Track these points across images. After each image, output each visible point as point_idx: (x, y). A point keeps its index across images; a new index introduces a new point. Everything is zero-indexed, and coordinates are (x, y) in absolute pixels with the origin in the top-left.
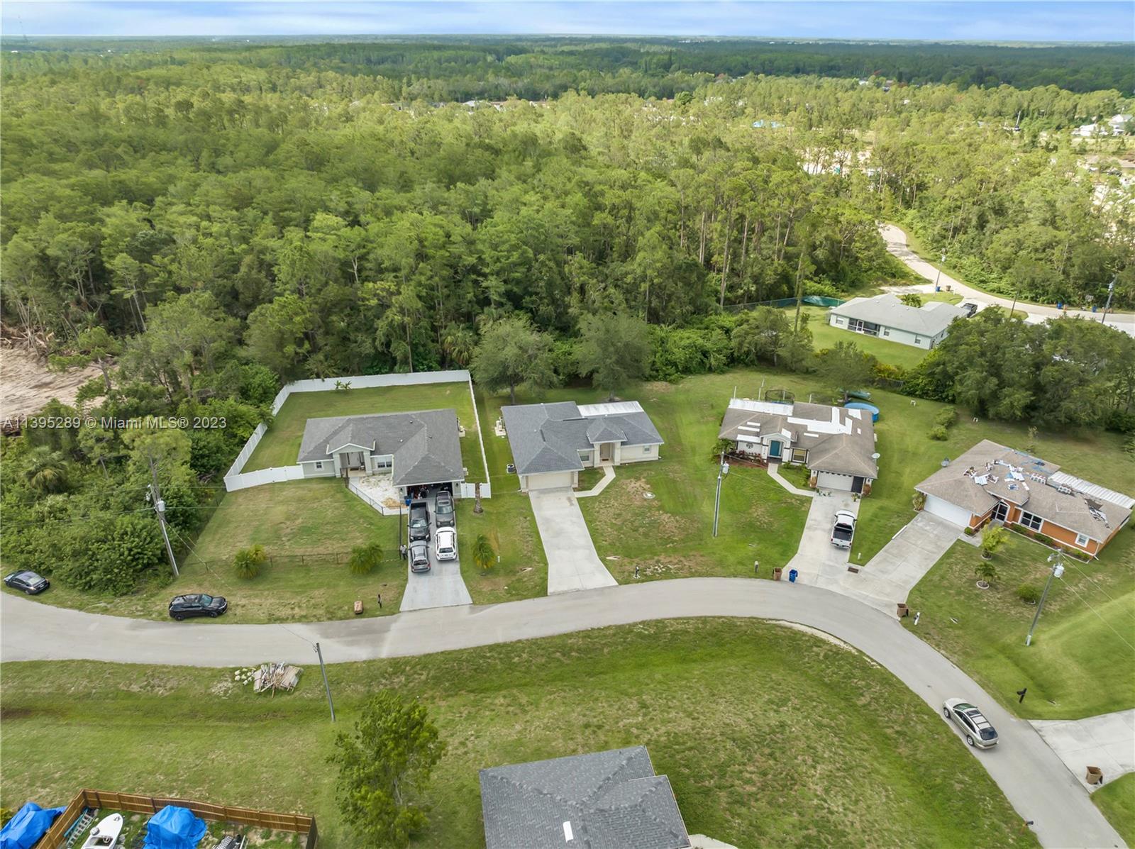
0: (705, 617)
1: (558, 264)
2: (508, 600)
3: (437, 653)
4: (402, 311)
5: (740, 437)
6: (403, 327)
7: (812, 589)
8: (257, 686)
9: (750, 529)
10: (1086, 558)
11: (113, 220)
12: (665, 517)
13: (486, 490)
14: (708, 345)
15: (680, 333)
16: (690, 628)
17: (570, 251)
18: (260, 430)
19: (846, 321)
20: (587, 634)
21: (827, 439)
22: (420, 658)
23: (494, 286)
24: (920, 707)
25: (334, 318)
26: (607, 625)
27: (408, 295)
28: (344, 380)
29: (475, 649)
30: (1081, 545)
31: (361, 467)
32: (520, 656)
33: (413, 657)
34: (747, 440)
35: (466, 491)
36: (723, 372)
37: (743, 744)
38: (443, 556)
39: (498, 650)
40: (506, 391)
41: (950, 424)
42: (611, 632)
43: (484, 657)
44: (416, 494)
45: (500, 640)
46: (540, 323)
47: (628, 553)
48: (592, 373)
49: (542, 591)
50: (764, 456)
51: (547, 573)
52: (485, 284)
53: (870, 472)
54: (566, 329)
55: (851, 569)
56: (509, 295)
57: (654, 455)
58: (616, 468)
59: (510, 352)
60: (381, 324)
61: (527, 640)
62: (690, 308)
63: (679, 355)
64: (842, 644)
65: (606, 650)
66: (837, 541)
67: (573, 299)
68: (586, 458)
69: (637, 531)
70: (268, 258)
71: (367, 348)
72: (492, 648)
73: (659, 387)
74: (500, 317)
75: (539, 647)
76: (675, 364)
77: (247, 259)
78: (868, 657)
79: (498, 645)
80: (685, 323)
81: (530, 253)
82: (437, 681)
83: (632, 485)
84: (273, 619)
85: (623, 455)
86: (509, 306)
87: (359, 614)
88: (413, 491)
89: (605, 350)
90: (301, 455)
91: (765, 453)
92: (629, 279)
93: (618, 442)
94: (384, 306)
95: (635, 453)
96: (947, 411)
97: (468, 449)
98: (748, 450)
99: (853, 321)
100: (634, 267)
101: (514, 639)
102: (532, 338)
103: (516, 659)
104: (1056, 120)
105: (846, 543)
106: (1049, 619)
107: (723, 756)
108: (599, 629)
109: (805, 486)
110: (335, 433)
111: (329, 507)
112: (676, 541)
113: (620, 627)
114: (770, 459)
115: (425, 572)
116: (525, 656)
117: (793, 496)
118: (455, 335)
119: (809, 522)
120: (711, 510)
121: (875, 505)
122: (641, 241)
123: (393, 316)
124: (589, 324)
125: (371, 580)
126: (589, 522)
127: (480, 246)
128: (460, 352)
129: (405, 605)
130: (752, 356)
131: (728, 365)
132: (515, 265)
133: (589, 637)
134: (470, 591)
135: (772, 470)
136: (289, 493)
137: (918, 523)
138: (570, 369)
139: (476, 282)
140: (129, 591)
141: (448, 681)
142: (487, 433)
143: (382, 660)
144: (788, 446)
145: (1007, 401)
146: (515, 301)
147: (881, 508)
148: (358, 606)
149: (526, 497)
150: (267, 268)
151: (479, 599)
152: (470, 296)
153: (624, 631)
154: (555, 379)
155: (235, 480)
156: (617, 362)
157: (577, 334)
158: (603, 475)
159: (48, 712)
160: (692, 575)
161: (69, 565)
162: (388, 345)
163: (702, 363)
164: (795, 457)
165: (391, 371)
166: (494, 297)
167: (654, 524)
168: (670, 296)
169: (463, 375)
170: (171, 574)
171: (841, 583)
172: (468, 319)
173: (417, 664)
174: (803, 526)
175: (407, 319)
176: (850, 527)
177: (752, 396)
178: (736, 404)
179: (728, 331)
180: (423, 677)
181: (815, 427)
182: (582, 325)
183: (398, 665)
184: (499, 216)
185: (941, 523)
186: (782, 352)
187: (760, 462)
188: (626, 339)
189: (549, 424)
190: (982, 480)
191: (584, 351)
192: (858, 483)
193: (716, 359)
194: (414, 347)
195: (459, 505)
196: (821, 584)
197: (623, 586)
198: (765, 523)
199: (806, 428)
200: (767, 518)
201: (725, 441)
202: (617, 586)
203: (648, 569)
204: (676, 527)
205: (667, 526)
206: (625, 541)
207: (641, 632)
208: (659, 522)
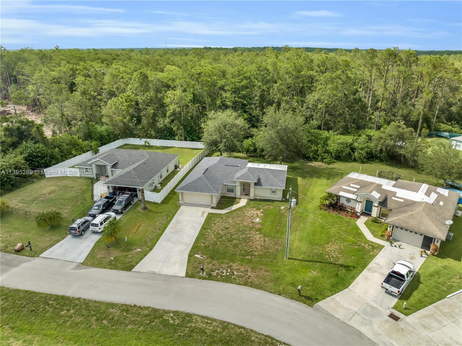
0: (229, 323)
2: (104, 267)
5: (341, 194)
6: (180, 115)
12: (258, 237)
14: (356, 145)
15: (340, 136)
16: (209, 329)
21: (409, 204)
34: (347, 196)
36: (363, 162)
38: (93, 228)
42: (146, 312)
49: (131, 267)
50: (358, 210)
51: (146, 255)
55: (392, 316)
57: (279, 196)
58: (249, 200)
63: (333, 147)
66: (387, 286)
68: (232, 191)
69: (231, 241)
73: (316, 164)
76: (330, 153)
83: (252, 212)
85: (256, 192)
91: (359, 208)
93: (252, 183)
95: (265, 193)
98: (346, 203)
105: (395, 290)
108: (140, 307)
109: (382, 237)
112: (255, 255)
113: (155, 310)
114: (363, 213)
115: (76, 236)
117: (368, 242)
119: (371, 265)
125: (48, 234)
126: (203, 229)
129: (45, 254)
130: (384, 154)
133: (127, 311)
134: (89, 254)
135: (361, 222)
144: (376, 205)
147: (445, 268)
149: (179, 206)
153: (156, 315)
158: (237, 203)
160: (246, 284)
163: (349, 155)
164: (381, 215)
167: (247, 240)
171: (376, 326)
174: (364, 266)
176: (403, 276)
178: (354, 175)
179: (370, 138)
181: (403, 194)
187: (353, 214)
192: (428, 240)
193: (359, 153)
196: (355, 323)
197: (188, 279)
198: (333, 257)
199: (394, 194)
200: (336, 253)
201: (330, 195)
202: (183, 277)
203: (217, 271)
204: (261, 245)
205: (255, 243)
206: (217, 247)
207: (168, 320)
208: (251, 239)
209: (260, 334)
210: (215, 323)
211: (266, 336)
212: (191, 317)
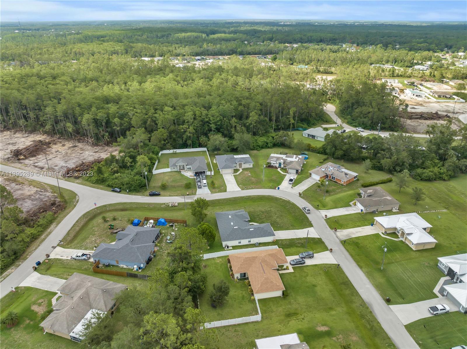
0: (259, 195)
1: (229, 120)
2: (219, 193)
4: (190, 133)
5: (271, 162)
6: (190, 137)
7: (282, 191)
8: (170, 206)
9: (271, 181)
10: (343, 185)
11: (112, 109)
12: (253, 178)
13: (213, 173)
14: (268, 141)
15: (261, 138)
17: (232, 117)
18: (157, 161)
19: (307, 135)
20: (234, 198)
21: (291, 162)
23: (213, 126)
24: (298, 208)
25: (173, 135)
27: (191, 129)
28: (175, 150)
29: (212, 200)
30: (342, 183)
31: (184, 169)
34: (273, 162)
35: (208, 173)
36: (272, 148)
37: (263, 212)
38: (204, 185)
39: (217, 200)
40: (216, 152)
41: (325, 160)
42: (240, 197)
44: (197, 174)
46: (225, 136)
47: (244, 185)
48: (237, 147)
49: (226, 191)
50: (277, 166)
51: (226, 188)
52: (211, 126)
53: (300, 169)
54: (231, 137)
55: (292, 188)
56: (216, 128)
57: (251, 166)
58: (242, 169)
59: (217, 142)
60: (185, 137)
61: (223, 199)
62: (264, 131)
63: (260, 144)
64: (286, 199)
65: (238, 200)
66: (289, 182)
67: (233, 130)
68: (235, 167)
69: (246, 181)
70: (154, 119)
71: (181, 142)
72: (215, 200)
73: (255, 152)
74: (214, 134)
75: (225, 200)
76: (259, 146)
77: (149, 120)
80: (263, 135)
81: (222, 118)
83: (246, 172)
84: (170, 196)
85: (244, 166)
86: (217, 131)
87: (188, 195)
88: (196, 173)
89: (240, 142)
90: (170, 166)
91: (277, 165)
92: (248, 124)
93: (243, 163)
94: (185, 132)
95: (247, 166)
96: (325, 157)
97: (208, 165)
98: (273, 165)
99: (308, 135)
100: (249, 121)
101: (220, 199)
102: (223, 139)
103: (220, 202)
104: (406, 64)
105: (291, 182)
106: (330, 195)
107: (259, 214)
109: (286, 172)
110: (178, 161)
111: (178, 177)
112: (255, 183)
114: (279, 167)
115: (201, 188)
116: (222, 201)
118: (203, 139)
119: (285, 179)
120: (263, 177)
121: (300, 176)
122: (251, 114)
123: (188, 134)
124: (237, 136)
125: (189, 190)
126: (236, 179)
127: (209, 116)
128: (204, 143)
129: (197, 193)
130: (279, 144)
131: (273, 146)
132: (218, 121)
134: (210, 191)
135: (279, 170)
136: (168, 174)
137: (309, 179)
138: (232, 147)
139: (208, 125)
140: (138, 192)
142: (212, 162)
144: (283, 164)
145: (337, 153)
146: (218, 130)
148: (188, 193)
149: (222, 175)
150: (155, 122)
151: (212, 192)
152: (207, 129)
153: (242, 197)
154: (228, 149)
155: (155, 172)
156: (243, 145)
157: (234, 138)
158: (239, 170)
159: (130, 210)
160: (257, 189)
161: (125, 186)
162: (186, 141)
163: (266, 146)
164: (285, 166)
165: (186, 148)
166: (213, 129)
167: (250, 180)
168: (259, 128)
169: (205, 149)
170: (146, 189)
171: (289, 190)
172: (206, 135)
174: (283, 179)
175: (191, 135)
176: (293, 179)
177: (277, 154)
178: (272, 155)
179: (273, 138)
181: (289, 159)
182: (235, 136)
184: (214, 107)
185: (314, 179)
186: (286, 143)
187: (276, 168)
188: (246, 139)
189: (227, 159)
190: (324, 170)
191: (235, 143)
192: (297, 171)
193: (270, 145)
194: (193, 142)
195: (207, 176)
196: (284, 190)
199: (287, 160)
200: (275, 178)
201: (268, 163)
202: (241, 190)
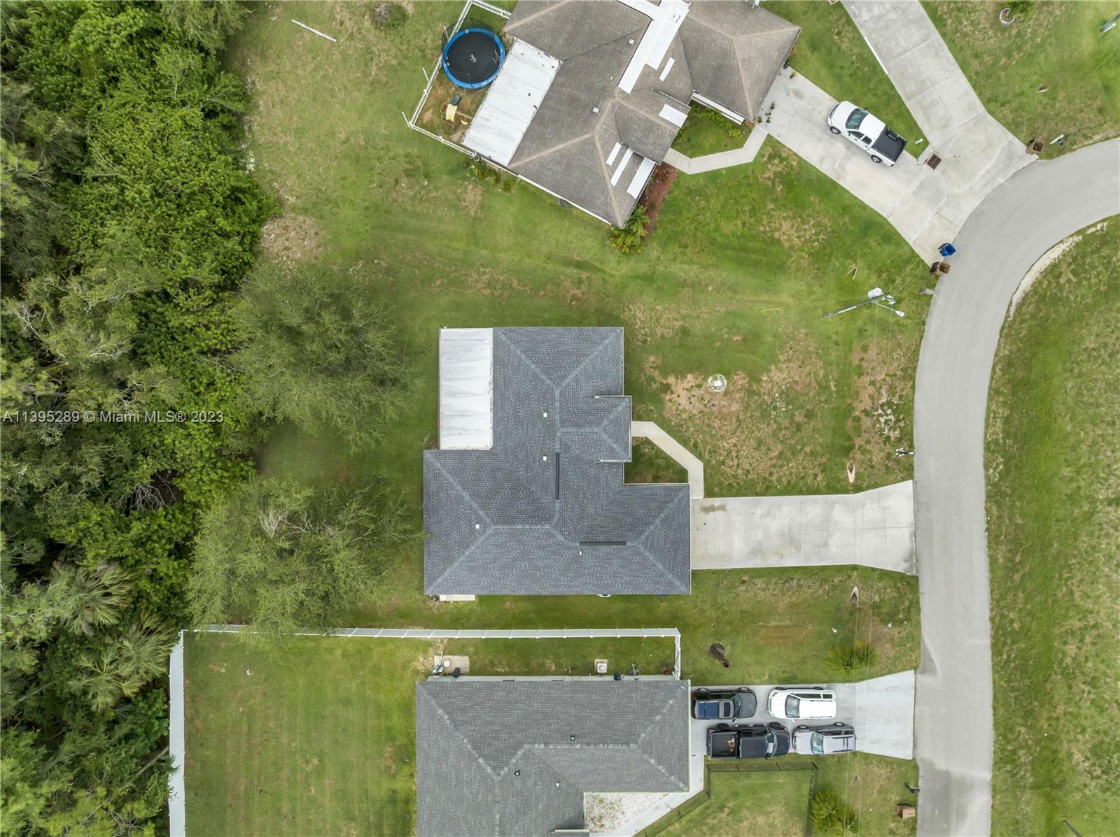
2: (918, 625)
3: (995, 715)
9: (824, 262)
12: (777, 376)
16: (1003, 413)
20: (994, 538)
22: (998, 735)
26: (984, 512)
29: (995, 671)
32: (1012, 621)
33: (995, 742)
39: (1000, 645)
42: (994, 509)
43: (1007, 661)
45: (987, 641)
47: (843, 449)
49: (905, 581)
51: (873, 569)
61: (992, 610)
64: (1064, 246)
65: (1020, 521)
69: (799, 427)
75: (1002, 597)
78: (1089, 227)
79: (994, 646)
82: (1029, 714)
83: (683, 401)
101: (988, 625)
103: (1016, 626)
108: (988, 522)
109: (744, 133)
113: (989, 497)
116: (1011, 616)
117: (760, 163)
133: (997, 537)
134: (890, 672)
135: (689, 163)
141: (1031, 703)
143: (995, 777)
151: (909, 661)
153: (995, 495)
158: (647, 442)
167: (790, 396)
173: (1005, 737)
180: (1023, 730)
181: (652, 55)
183: (1004, 759)
197: (916, 474)
198: (817, 234)
199: (650, 71)
200: (806, 227)
202: (915, 484)
203: (886, 432)
204: (800, 366)
205: (797, 378)
206: (818, 448)
207: (999, 473)
208: (787, 388)
209: (999, 345)
210: (994, 407)
211: (1001, 336)
212: (989, 442)
